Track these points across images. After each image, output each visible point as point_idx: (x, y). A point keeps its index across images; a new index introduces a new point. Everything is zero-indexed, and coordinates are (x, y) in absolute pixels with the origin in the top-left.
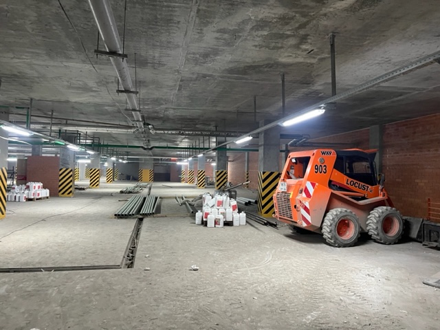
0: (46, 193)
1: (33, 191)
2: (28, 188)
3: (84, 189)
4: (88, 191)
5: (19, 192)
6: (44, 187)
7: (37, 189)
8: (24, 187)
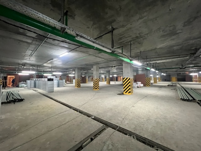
0: (142, 85)
1: (139, 85)
2: (137, 83)
3: (152, 84)
4: (154, 84)
5: (135, 85)
6: (142, 83)
7: (140, 84)
8: (136, 83)
